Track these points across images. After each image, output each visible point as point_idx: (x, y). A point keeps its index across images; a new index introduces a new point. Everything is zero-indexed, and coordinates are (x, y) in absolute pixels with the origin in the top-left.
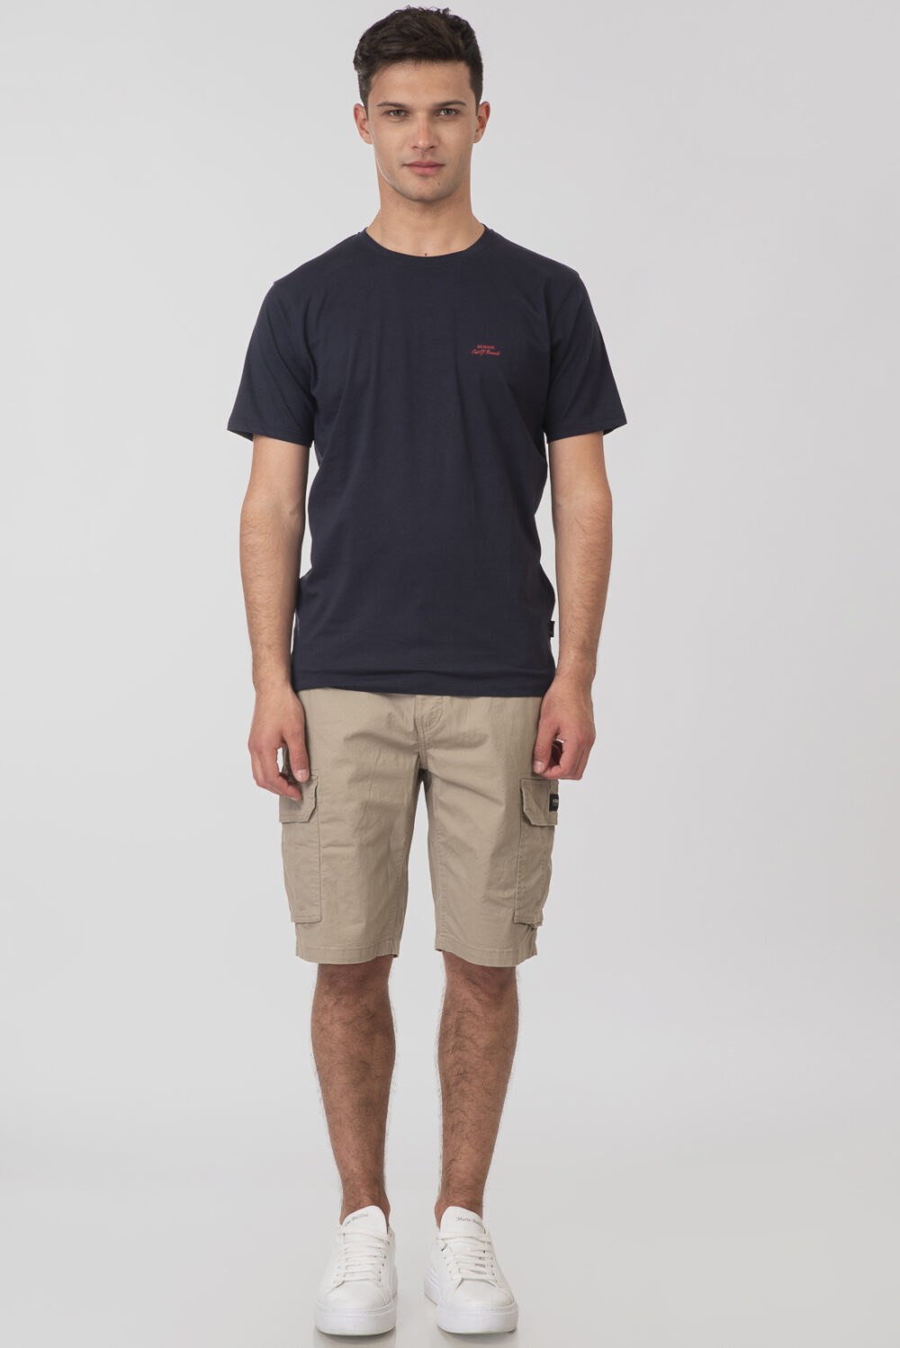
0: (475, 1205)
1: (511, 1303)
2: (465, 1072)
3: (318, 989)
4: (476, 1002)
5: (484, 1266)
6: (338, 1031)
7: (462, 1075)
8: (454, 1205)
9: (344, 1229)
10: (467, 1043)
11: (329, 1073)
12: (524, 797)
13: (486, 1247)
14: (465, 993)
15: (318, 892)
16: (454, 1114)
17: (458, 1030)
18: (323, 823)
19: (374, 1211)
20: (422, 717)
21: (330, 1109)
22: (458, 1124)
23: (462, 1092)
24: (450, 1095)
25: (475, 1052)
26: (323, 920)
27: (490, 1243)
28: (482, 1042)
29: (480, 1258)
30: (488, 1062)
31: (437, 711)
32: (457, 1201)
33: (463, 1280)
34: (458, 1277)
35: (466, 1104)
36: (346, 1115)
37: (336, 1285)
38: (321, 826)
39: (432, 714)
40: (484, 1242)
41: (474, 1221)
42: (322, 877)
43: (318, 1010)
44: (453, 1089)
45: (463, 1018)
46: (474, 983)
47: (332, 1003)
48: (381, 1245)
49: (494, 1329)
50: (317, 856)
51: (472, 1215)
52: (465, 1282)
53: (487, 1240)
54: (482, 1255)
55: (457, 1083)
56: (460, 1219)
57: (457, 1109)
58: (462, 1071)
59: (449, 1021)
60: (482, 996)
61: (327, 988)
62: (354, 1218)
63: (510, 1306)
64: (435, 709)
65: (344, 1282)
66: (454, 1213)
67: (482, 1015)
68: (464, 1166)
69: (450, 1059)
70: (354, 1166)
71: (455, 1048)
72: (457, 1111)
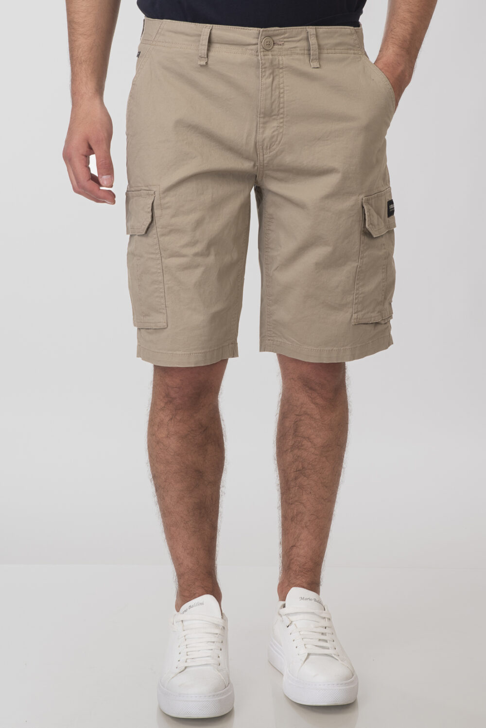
0: (314, 585)
1: (353, 675)
2: (303, 468)
3: (154, 405)
4: (313, 406)
5: (326, 641)
6: (173, 444)
7: (301, 472)
8: (295, 586)
9: (180, 616)
10: (305, 442)
11: (166, 481)
12: (366, 214)
13: (325, 623)
14: (302, 398)
15: (163, 301)
16: (293, 506)
17: (296, 431)
18: (163, 235)
19: (208, 599)
20: (264, 140)
21: (166, 513)
22: (297, 515)
23: (301, 487)
24: (289, 489)
25: (313, 450)
26: (169, 327)
27: (329, 619)
28: (319, 441)
29: (322, 634)
30: (324, 459)
31: (278, 135)
32: (299, 582)
33: (309, 655)
34: (304, 652)
35: (305, 497)
36: (182, 517)
37: (178, 671)
38: (161, 239)
39: (272, 137)
40: (325, 618)
41: (315, 600)
42: (166, 286)
43: (154, 424)
44: (293, 484)
45: (300, 420)
46: (311, 389)
47: (168, 419)
48: (217, 631)
49: (340, 702)
50: (159, 266)
51: (311, 594)
52: (311, 657)
53: (327, 616)
54: (324, 631)
55: (296, 478)
56: (302, 599)
57: (296, 501)
58: (300, 467)
59: (287, 424)
60: (319, 401)
61: (162, 405)
62: (190, 607)
63: (351, 678)
64: (276, 133)
65: (186, 668)
66: (296, 593)
67: (318, 417)
68: (303, 551)
69: (289, 457)
70: (188, 562)
71: (293, 447)
72: (296, 503)
